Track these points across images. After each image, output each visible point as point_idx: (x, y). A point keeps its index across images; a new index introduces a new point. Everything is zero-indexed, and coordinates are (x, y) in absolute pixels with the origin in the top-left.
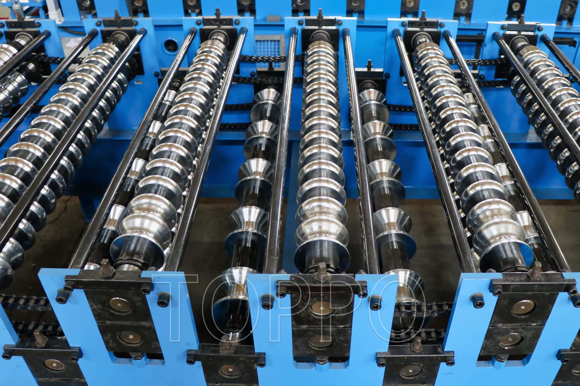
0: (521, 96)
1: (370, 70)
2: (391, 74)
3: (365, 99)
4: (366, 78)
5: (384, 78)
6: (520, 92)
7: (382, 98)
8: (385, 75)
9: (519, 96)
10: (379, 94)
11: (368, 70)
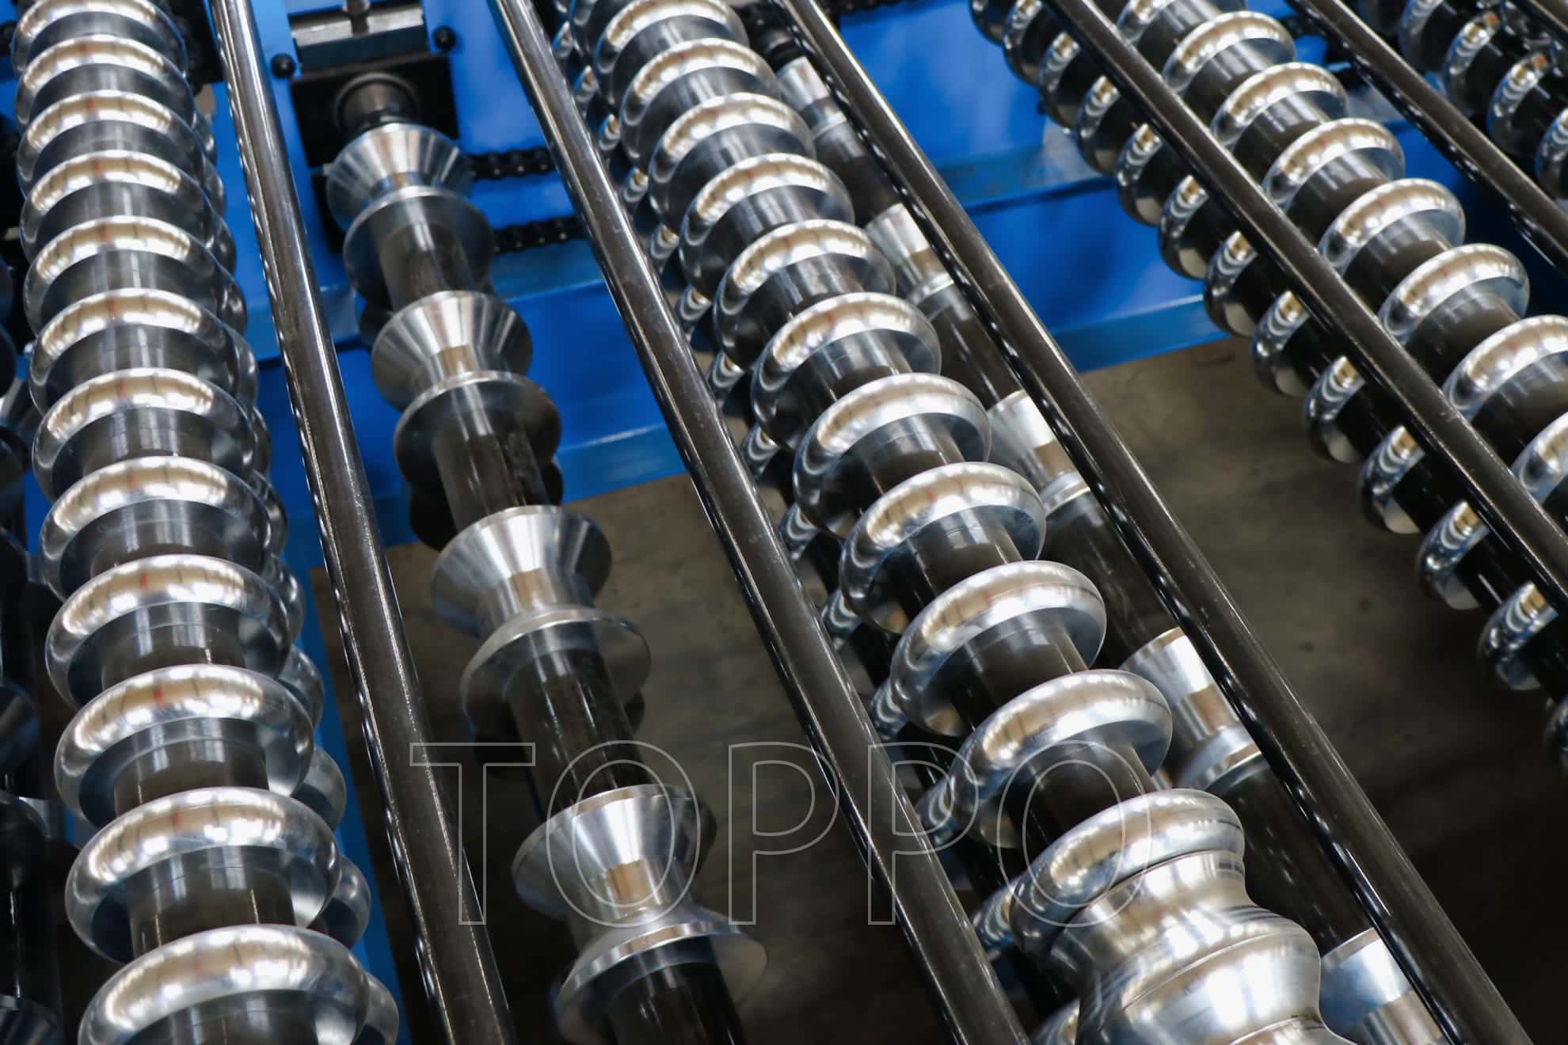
0: (1025, 40)
1: (365, 27)
2: (461, 28)
3: (373, 176)
4: (357, 68)
5: (434, 50)
6: (1017, 26)
7: (441, 152)
8: (438, 42)
9: (1019, 41)
10: (424, 142)
11: (355, 29)
